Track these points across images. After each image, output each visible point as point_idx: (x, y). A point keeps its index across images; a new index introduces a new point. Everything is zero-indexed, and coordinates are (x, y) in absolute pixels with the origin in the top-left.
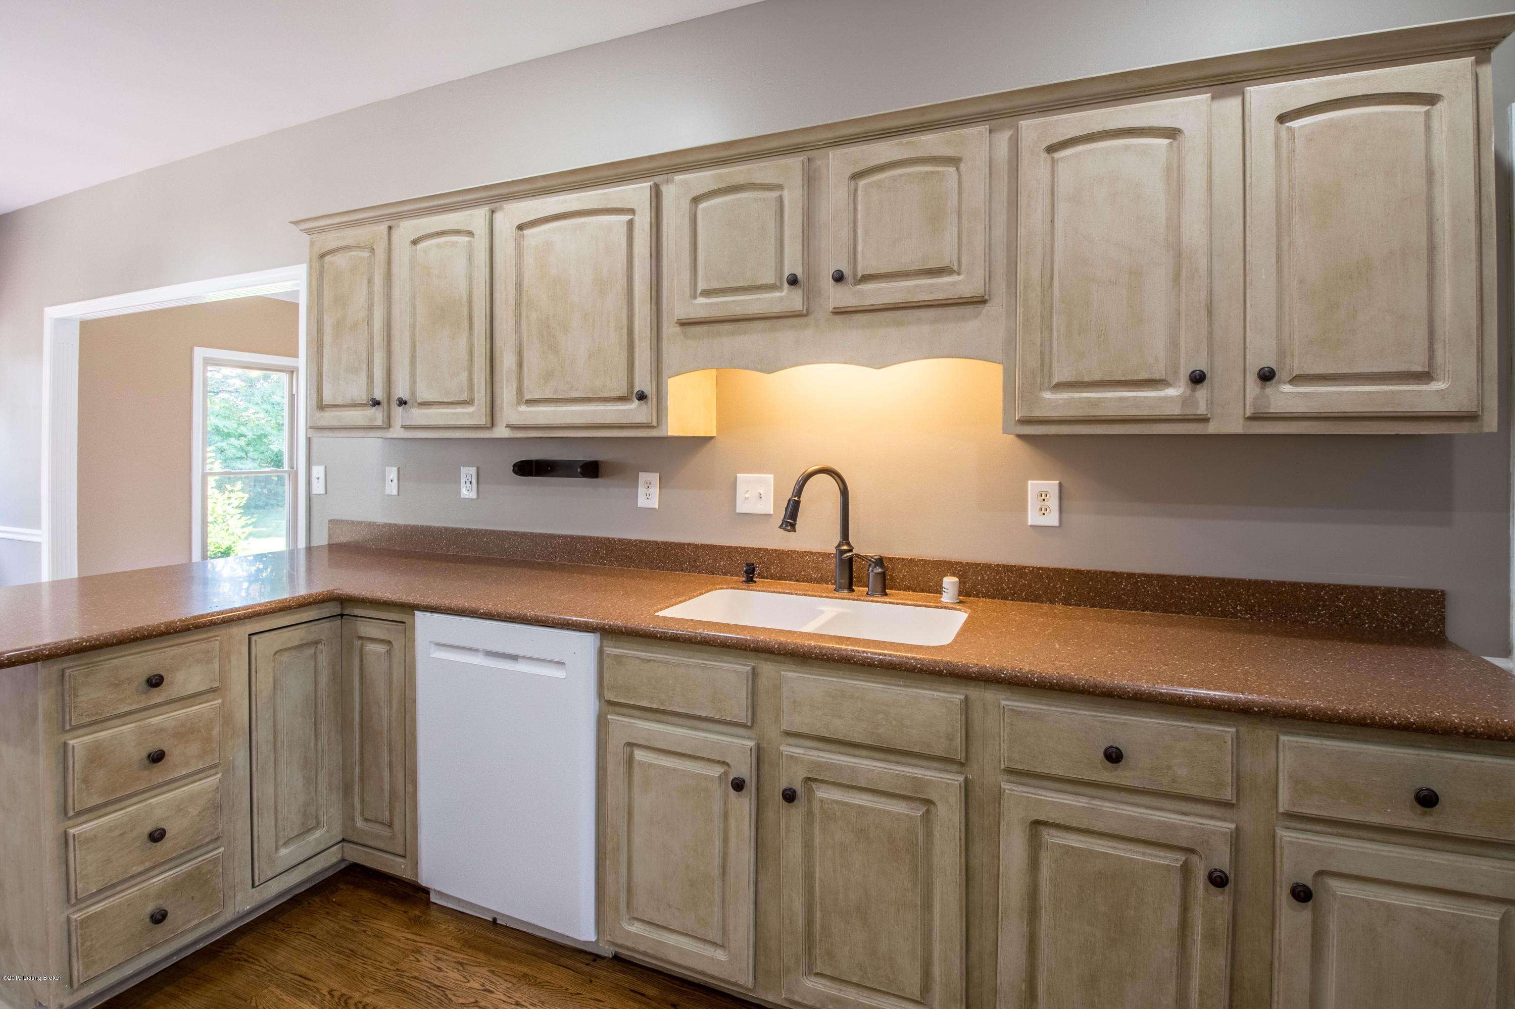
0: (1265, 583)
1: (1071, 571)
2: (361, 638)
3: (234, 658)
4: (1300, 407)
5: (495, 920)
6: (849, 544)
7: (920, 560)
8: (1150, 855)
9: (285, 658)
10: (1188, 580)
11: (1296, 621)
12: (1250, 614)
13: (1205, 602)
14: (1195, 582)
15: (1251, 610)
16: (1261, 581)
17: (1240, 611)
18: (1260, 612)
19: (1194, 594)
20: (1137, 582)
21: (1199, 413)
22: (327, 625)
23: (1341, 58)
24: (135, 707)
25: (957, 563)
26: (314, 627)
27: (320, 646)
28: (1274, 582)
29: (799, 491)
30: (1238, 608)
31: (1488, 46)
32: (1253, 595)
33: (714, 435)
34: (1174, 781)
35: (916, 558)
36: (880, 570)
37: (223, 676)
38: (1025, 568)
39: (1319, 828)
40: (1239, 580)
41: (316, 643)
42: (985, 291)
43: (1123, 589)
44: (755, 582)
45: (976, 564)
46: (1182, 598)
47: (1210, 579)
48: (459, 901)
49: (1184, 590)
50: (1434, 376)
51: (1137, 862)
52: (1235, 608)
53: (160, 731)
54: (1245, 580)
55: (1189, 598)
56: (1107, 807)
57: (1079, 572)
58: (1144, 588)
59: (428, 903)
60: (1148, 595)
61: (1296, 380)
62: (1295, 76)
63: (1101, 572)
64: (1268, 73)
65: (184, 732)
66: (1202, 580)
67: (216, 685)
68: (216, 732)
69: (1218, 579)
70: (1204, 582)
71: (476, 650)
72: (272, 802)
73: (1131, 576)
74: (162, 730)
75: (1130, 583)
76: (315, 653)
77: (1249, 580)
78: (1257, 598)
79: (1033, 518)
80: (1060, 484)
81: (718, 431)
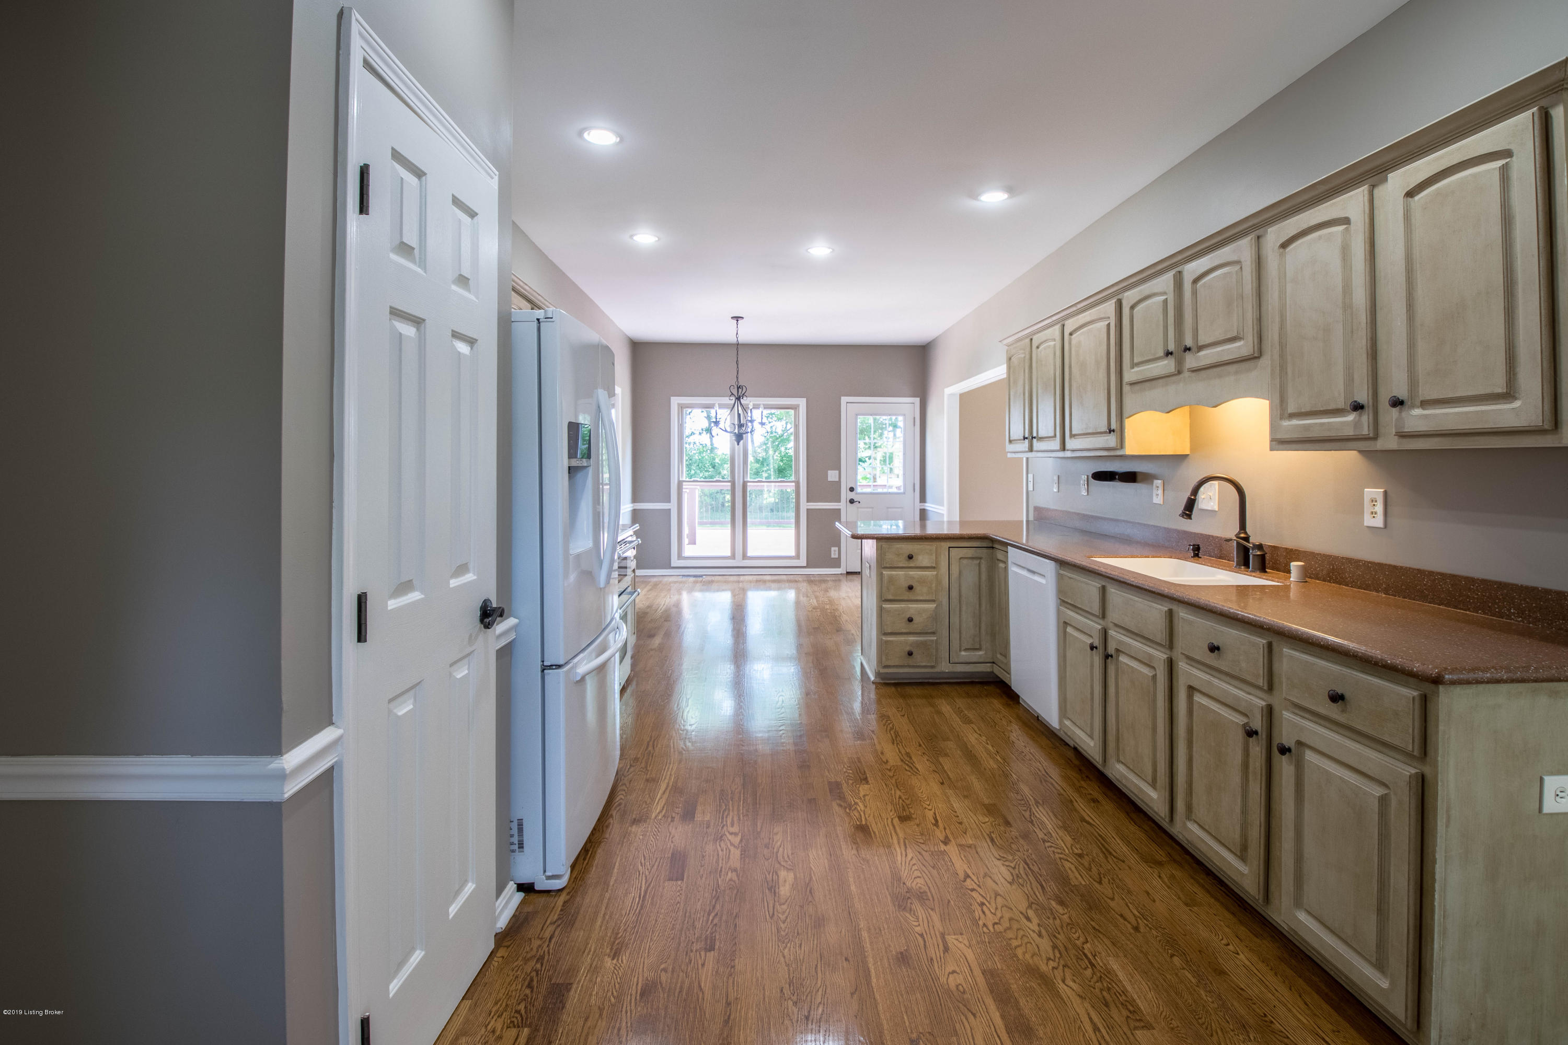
0: (1534, 589)
1: (1390, 565)
2: (998, 560)
3: (942, 556)
4: (1422, 427)
5: (1038, 717)
6: (1246, 533)
7: (1296, 550)
8: (1233, 716)
9: (965, 561)
10: (1473, 581)
11: (1560, 629)
12: (1521, 617)
13: (1486, 602)
14: (1478, 583)
15: (1523, 614)
16: (1531, 587)
17: (1514, 613)
18: (1530, 616)
19: (1478, 594)
20: (1435, 580)
21: (1364, 433)
22: (985, 550)
23: (1444, 135)
24: (904, 565)
25: (1318, 554)
26: (979, 550)
27: (982, 561)
28: (1543, 589)
29: (1195, 491)
30: (1512, 611)
31: (1560, 88)
32: (1525, 600)
33: (1188, 452)
34: (1240, 670)
35: (1294, 548)
36: (1259, 553)
37: (937, 562)
38: (1360, 561)
39: (1307, 716)
40: (1513, 585)
41: (981, 558)
42: (1254, 352)
43: (1425, 585)
44: (1200, 557)
45: (1329, 556)
46: (1468, 597)
47: (1490, 581)
48: (1028, 704)
49: (1470, 589)
50: (1517, 395)
51: (1226, 718)
52: (1509, 610)
53: (912, 578)
54: (1517, 585)
55: (1474, 597)
56: (1216, 681)
57: (1395, 567)
58: (1440, 585)
59: (1018, 703)
60: (1443, 591)
61: (1424, 404)
62: (1417, 158)
63: (1410, 568)
64: (1404, 158)
65: (922, 581)
66: (1484, 581)
67: (934, 565)
68: (934, 585)
69: (1496, 583)
70: (1486, 583)
71: (1024, 568)
72: (958, 627)
73: (1431, 573)
74: (913, 578)
75: (1430, 580)
76: (979, 563)
77: (1522, 586)
78: (1527, 603)
79: (1369, 521)
80: (1385, 493)
81: (1191, 450)
